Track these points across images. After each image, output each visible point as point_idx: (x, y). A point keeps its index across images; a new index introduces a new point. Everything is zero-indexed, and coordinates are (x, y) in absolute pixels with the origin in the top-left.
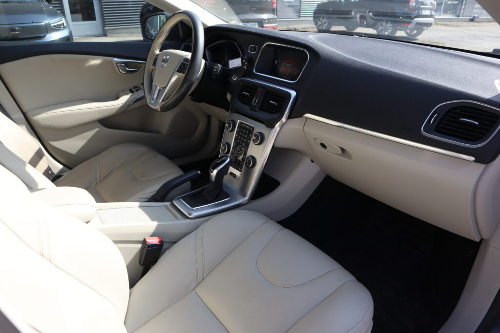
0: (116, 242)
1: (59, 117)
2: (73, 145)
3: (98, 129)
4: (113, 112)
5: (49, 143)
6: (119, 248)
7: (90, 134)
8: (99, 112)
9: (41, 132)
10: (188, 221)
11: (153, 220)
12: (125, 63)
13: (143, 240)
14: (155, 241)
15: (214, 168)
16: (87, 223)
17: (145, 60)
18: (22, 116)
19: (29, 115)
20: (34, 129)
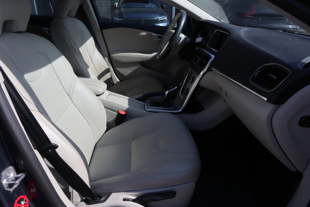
0: (105, 107)
1: (122, 57)
2: (126, 71)
3: (138, 67)
4: (147, 59)
5: (116, 69)
6: (106, 110)
7: (134, 68)
8: (140, 58)
9: (113, 62)
10: (145, 111)
11: (129, 105)
12: (158, 36)
13: (118, 111)
14: (123, 113)
15: (167, 90)
16: (97, 95)
17: (164, 35)
18: (107, 54)
19: (110, 53)
20: (111, 61)
